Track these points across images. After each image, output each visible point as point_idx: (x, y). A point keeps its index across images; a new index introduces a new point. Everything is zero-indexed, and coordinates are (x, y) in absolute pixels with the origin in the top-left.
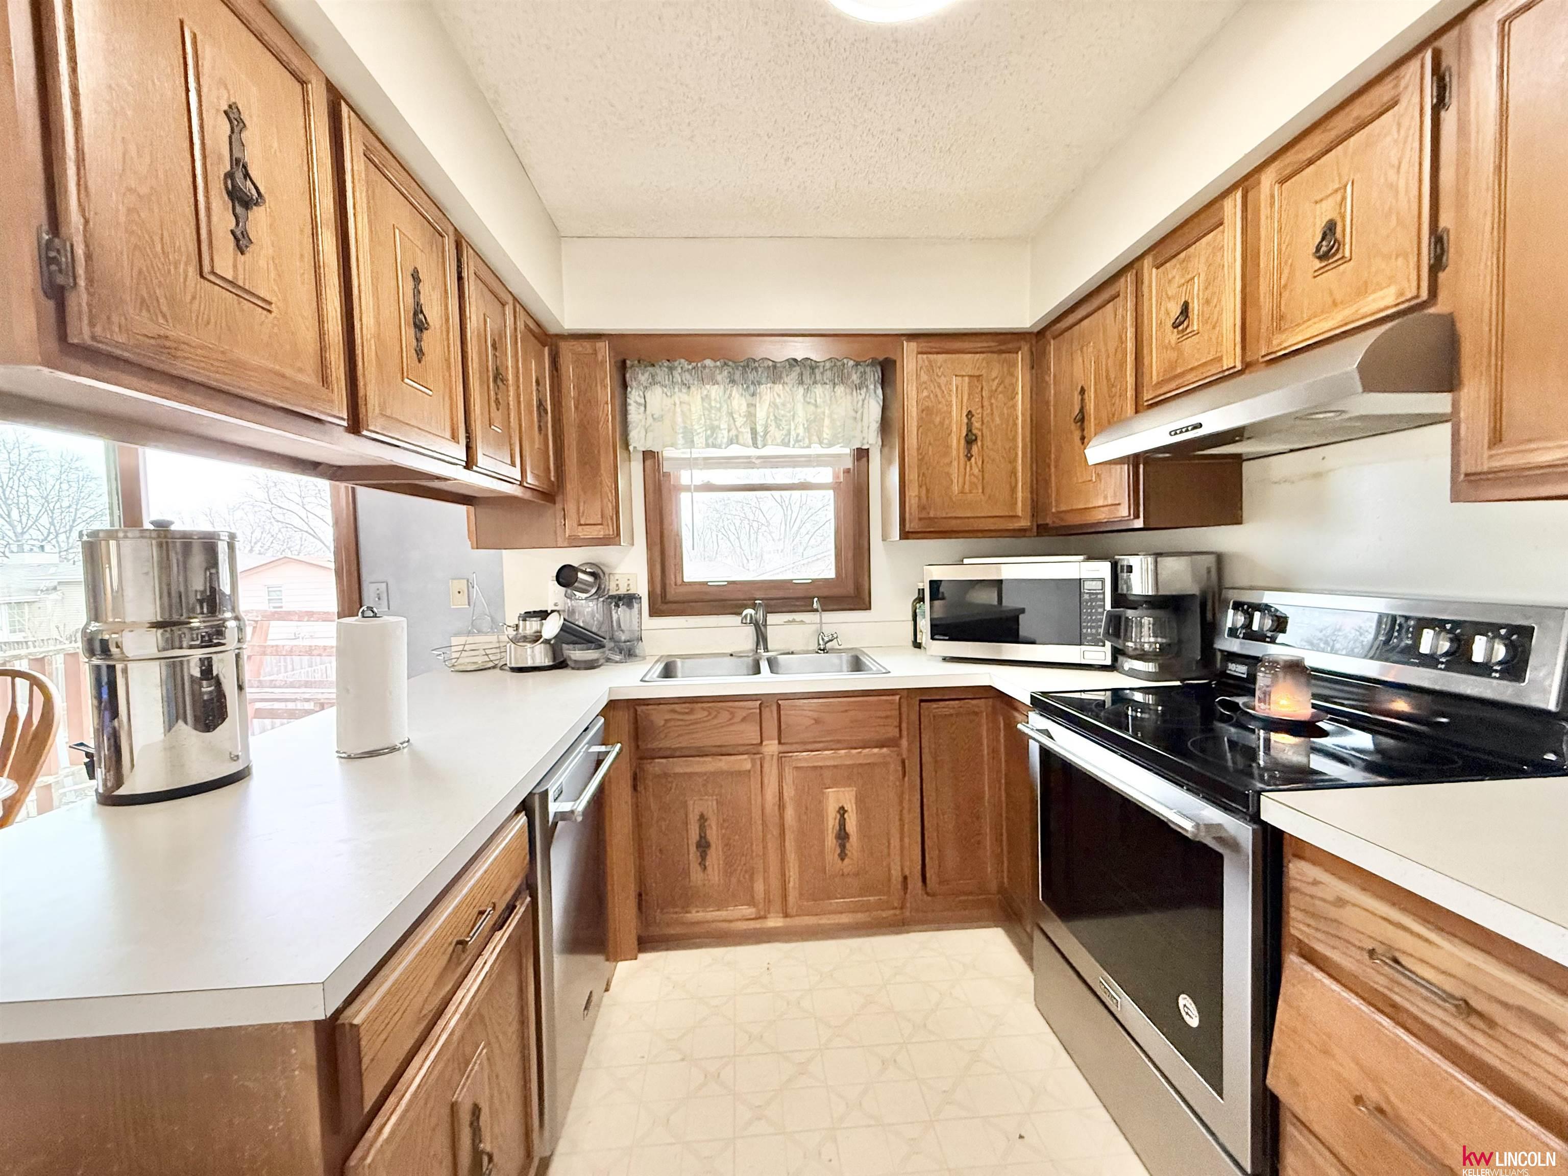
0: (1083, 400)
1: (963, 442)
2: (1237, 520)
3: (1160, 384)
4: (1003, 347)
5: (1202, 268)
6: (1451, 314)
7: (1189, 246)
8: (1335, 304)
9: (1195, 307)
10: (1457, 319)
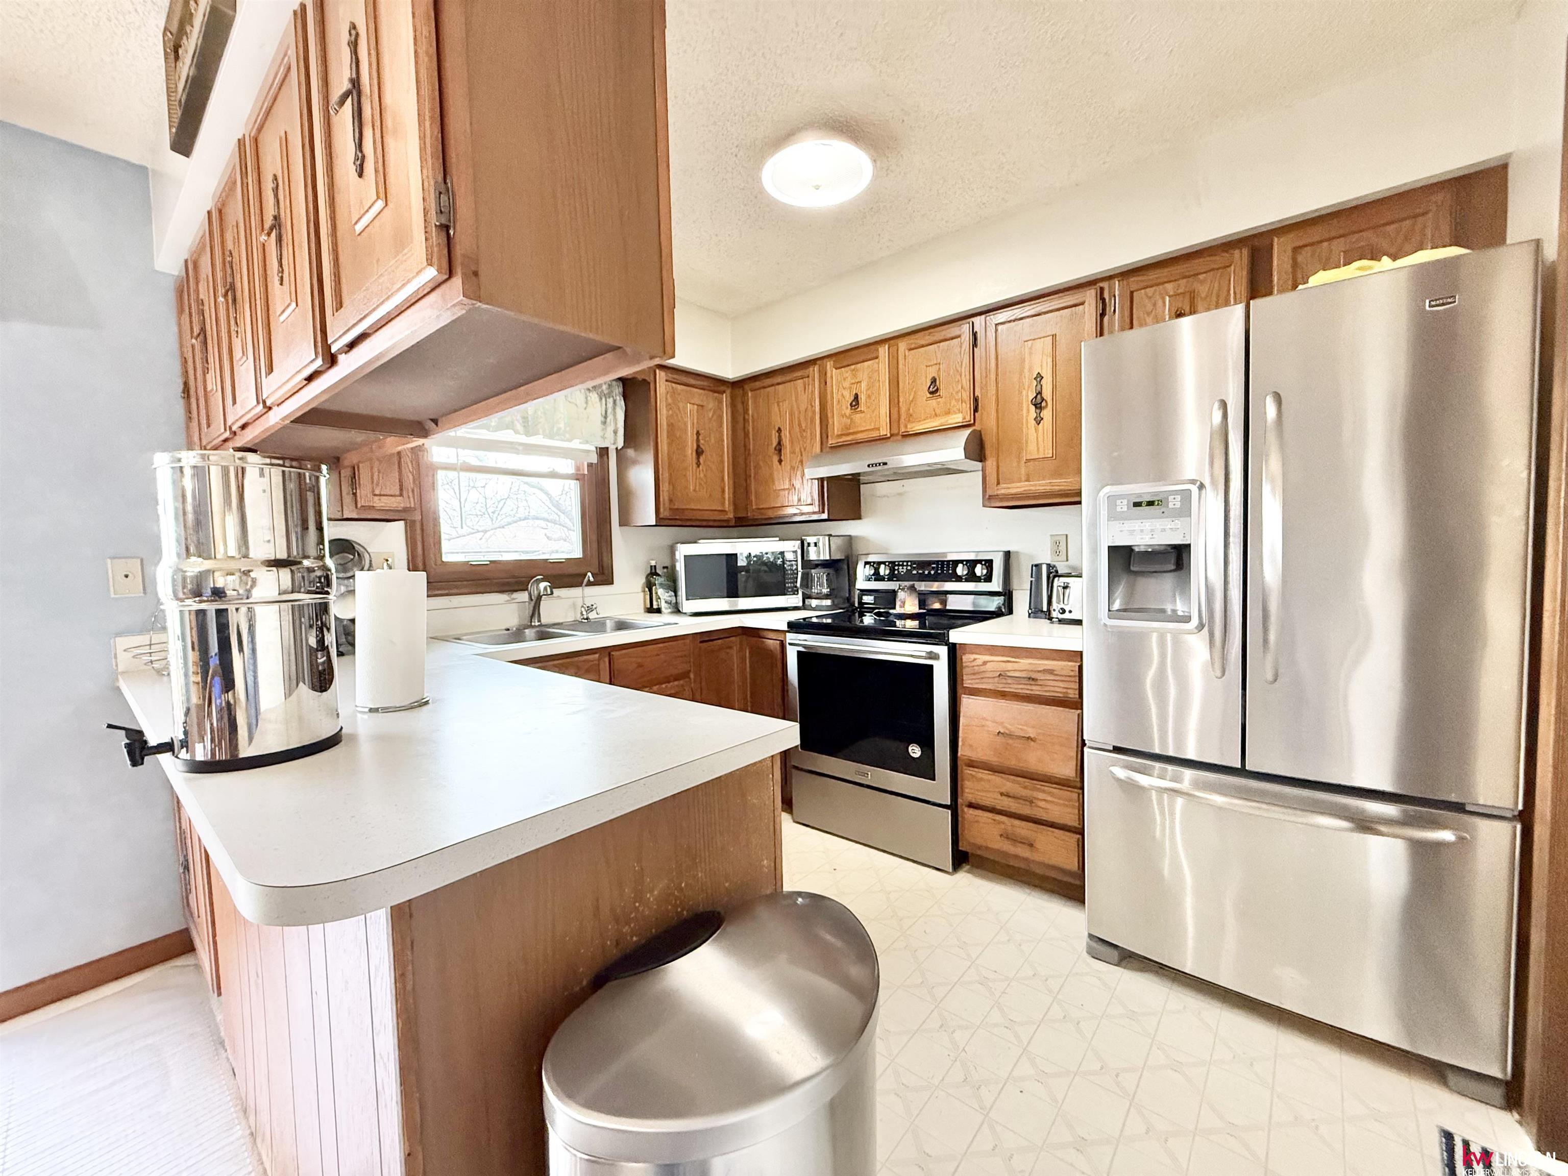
0: (780, 437)
1: (694, 454)
2: (859, 517)
3: (839, 436)
4: (716, 389)
5: (865, 376)
6: (980, 431)
7: (857, 363)
8: (936, 415)
9: (863, 398)
10: (983, 433)
